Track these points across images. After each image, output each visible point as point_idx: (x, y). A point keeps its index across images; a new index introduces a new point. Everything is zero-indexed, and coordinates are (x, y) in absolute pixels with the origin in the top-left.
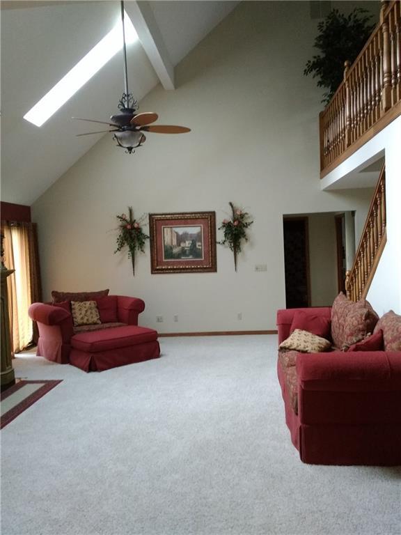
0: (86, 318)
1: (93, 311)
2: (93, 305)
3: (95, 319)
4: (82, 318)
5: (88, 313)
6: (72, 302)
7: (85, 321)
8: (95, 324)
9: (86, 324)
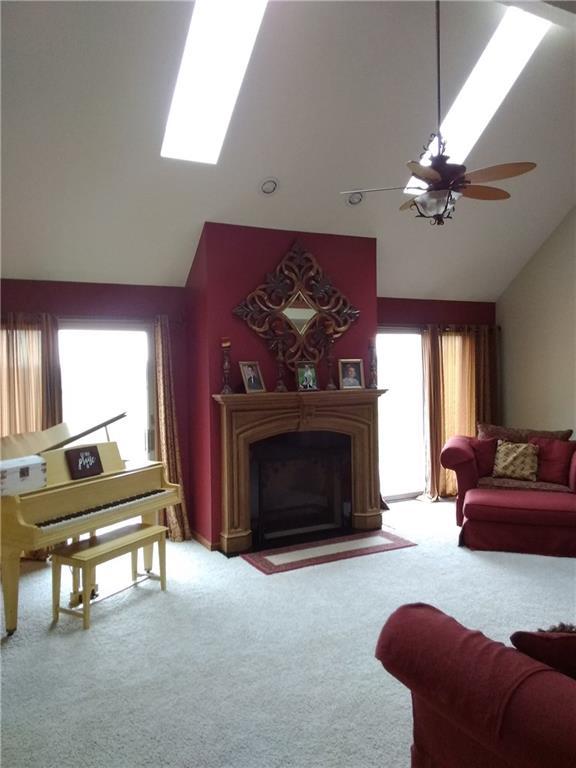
0: (512, 468)
1: (528, 460)
2: (530, 450)
3: (526, 473)
4: (505, 468)
5: (518, 462)
6: (500, 442)
7: (509, 472)
8: (525, 479)
9: (510, 477)
